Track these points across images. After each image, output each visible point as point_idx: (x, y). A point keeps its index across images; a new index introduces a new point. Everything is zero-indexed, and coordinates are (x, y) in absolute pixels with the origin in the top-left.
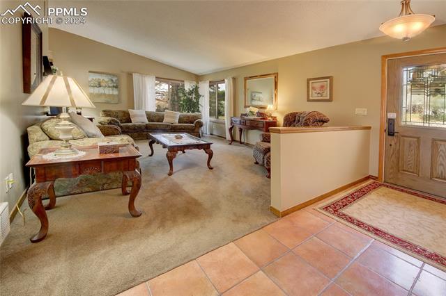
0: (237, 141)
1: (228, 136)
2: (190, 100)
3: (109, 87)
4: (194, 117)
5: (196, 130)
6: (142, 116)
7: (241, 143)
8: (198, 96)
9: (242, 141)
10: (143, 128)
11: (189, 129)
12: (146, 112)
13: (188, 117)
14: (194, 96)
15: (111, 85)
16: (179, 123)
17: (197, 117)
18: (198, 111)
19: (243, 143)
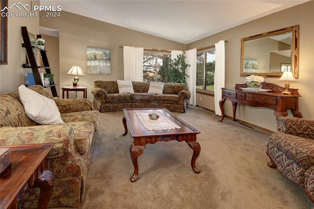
0: (230, 118)
1: (218, 112)
2: (176, 71)
3: (103, 59)
4: (179, 87)
5: (181, 102)
6: (128, 86)
7: (235, 120)
8: (185, 66)
9: (237, 117)
10: (128, 98)
11: (172, 101)
12: (133, 82)
13: (173, 87)
14: (180, 66)
15: (104, 58)
16: (163, 93)
17: (182, 88)
18: (184, 82)
19: (238, 121)
